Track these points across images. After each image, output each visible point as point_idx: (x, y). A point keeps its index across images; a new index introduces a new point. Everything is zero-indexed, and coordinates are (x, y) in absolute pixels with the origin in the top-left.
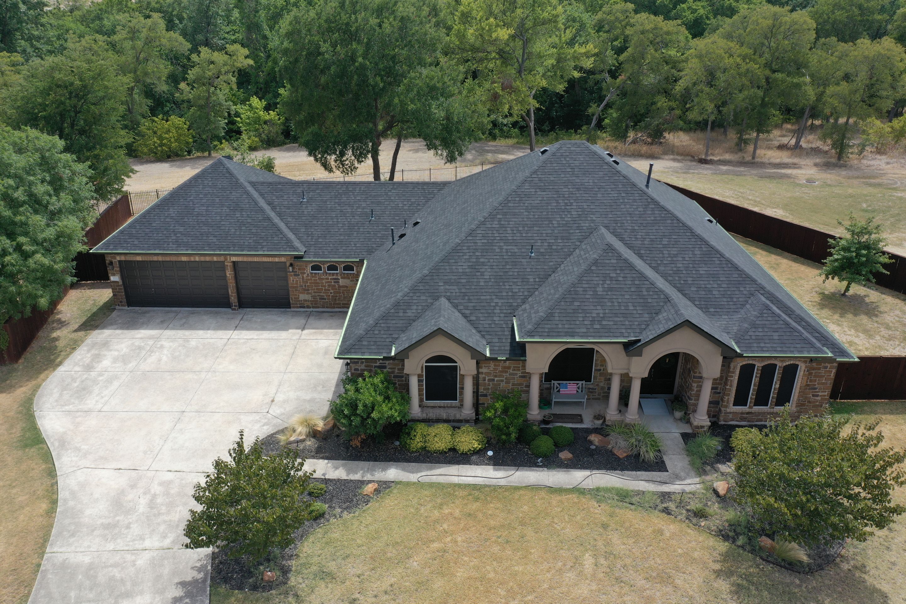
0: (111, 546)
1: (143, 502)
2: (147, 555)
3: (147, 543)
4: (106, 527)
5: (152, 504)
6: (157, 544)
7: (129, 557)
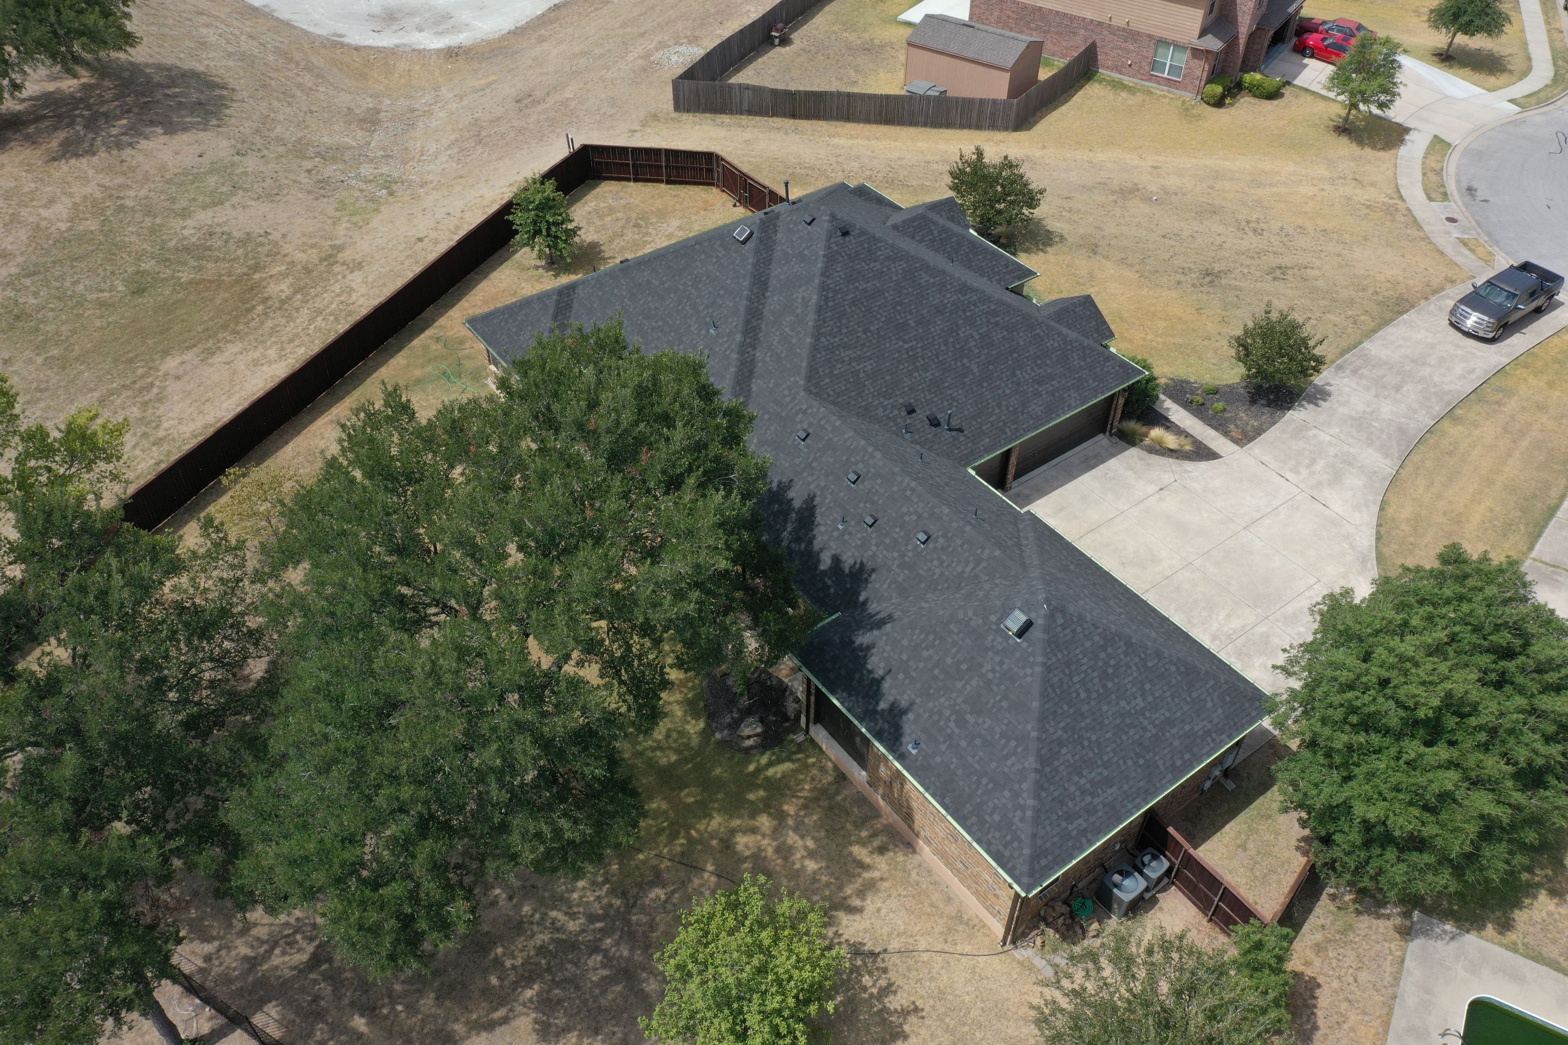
0: (1352, 450)
1: (1318, 467)
2: (1331, 431)
3: (1328, 438)
4: (1350, 464)
5: (1313, 462)
6: (1322, 434)
7: (1343, 437)
